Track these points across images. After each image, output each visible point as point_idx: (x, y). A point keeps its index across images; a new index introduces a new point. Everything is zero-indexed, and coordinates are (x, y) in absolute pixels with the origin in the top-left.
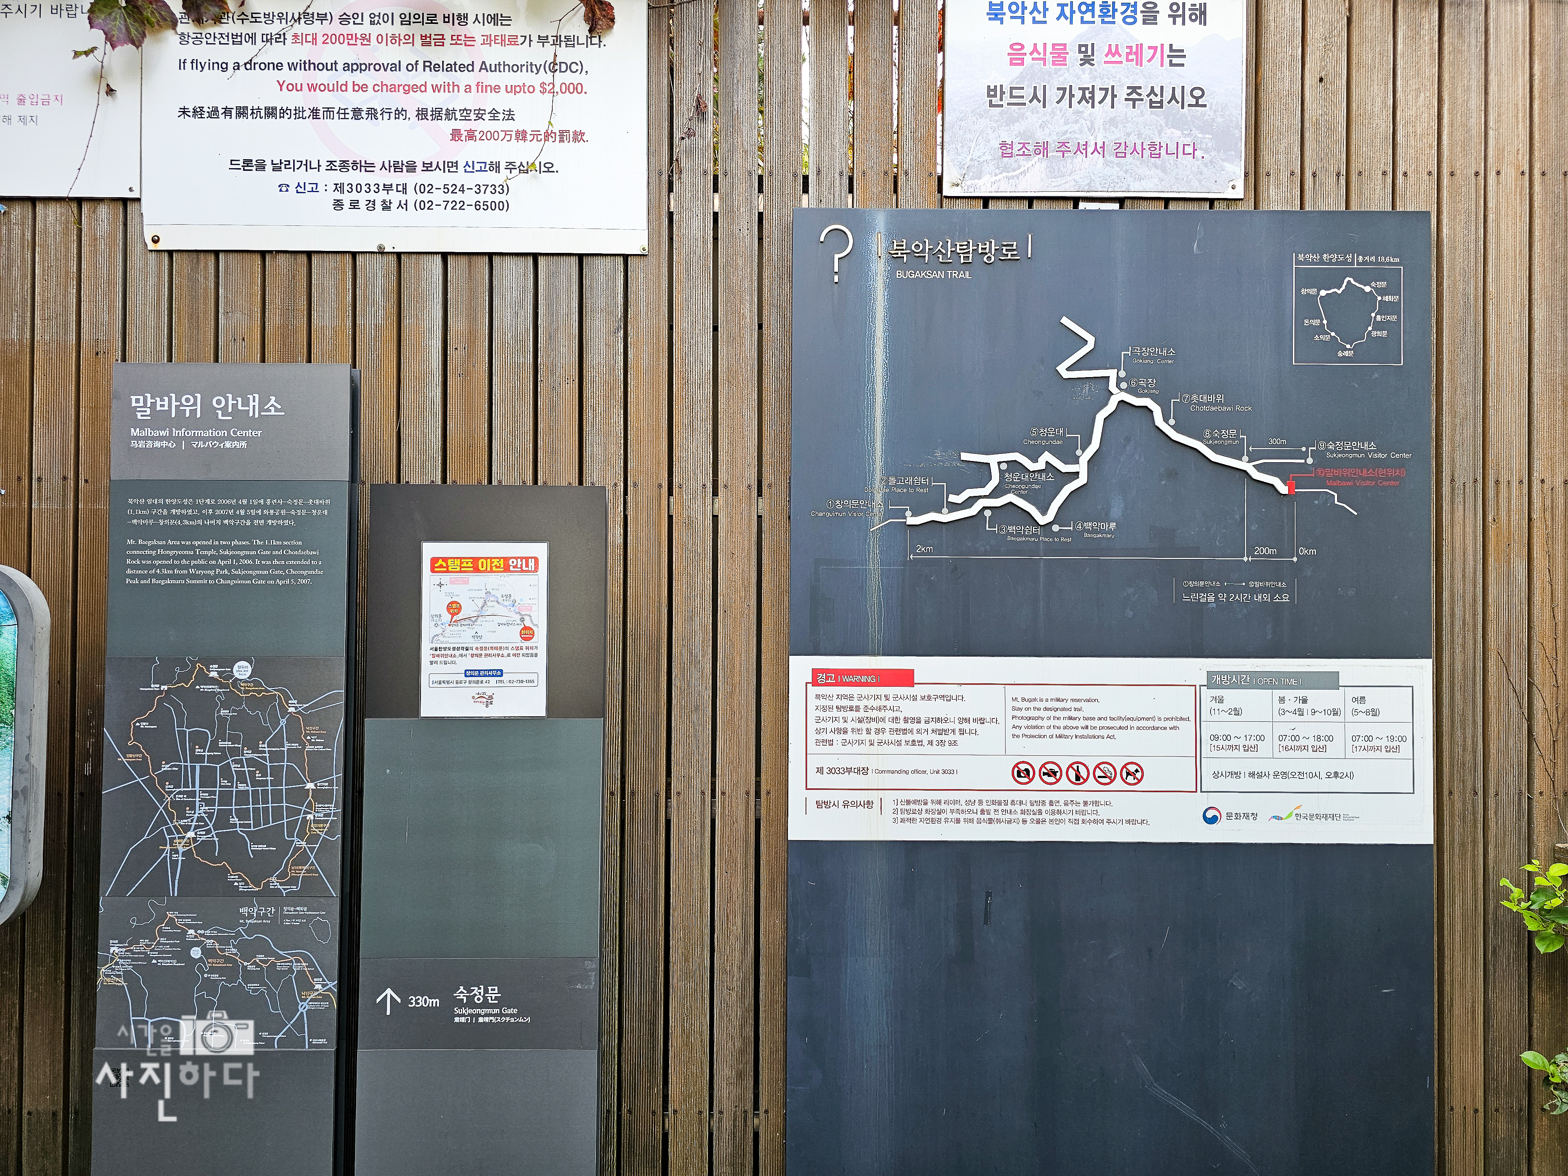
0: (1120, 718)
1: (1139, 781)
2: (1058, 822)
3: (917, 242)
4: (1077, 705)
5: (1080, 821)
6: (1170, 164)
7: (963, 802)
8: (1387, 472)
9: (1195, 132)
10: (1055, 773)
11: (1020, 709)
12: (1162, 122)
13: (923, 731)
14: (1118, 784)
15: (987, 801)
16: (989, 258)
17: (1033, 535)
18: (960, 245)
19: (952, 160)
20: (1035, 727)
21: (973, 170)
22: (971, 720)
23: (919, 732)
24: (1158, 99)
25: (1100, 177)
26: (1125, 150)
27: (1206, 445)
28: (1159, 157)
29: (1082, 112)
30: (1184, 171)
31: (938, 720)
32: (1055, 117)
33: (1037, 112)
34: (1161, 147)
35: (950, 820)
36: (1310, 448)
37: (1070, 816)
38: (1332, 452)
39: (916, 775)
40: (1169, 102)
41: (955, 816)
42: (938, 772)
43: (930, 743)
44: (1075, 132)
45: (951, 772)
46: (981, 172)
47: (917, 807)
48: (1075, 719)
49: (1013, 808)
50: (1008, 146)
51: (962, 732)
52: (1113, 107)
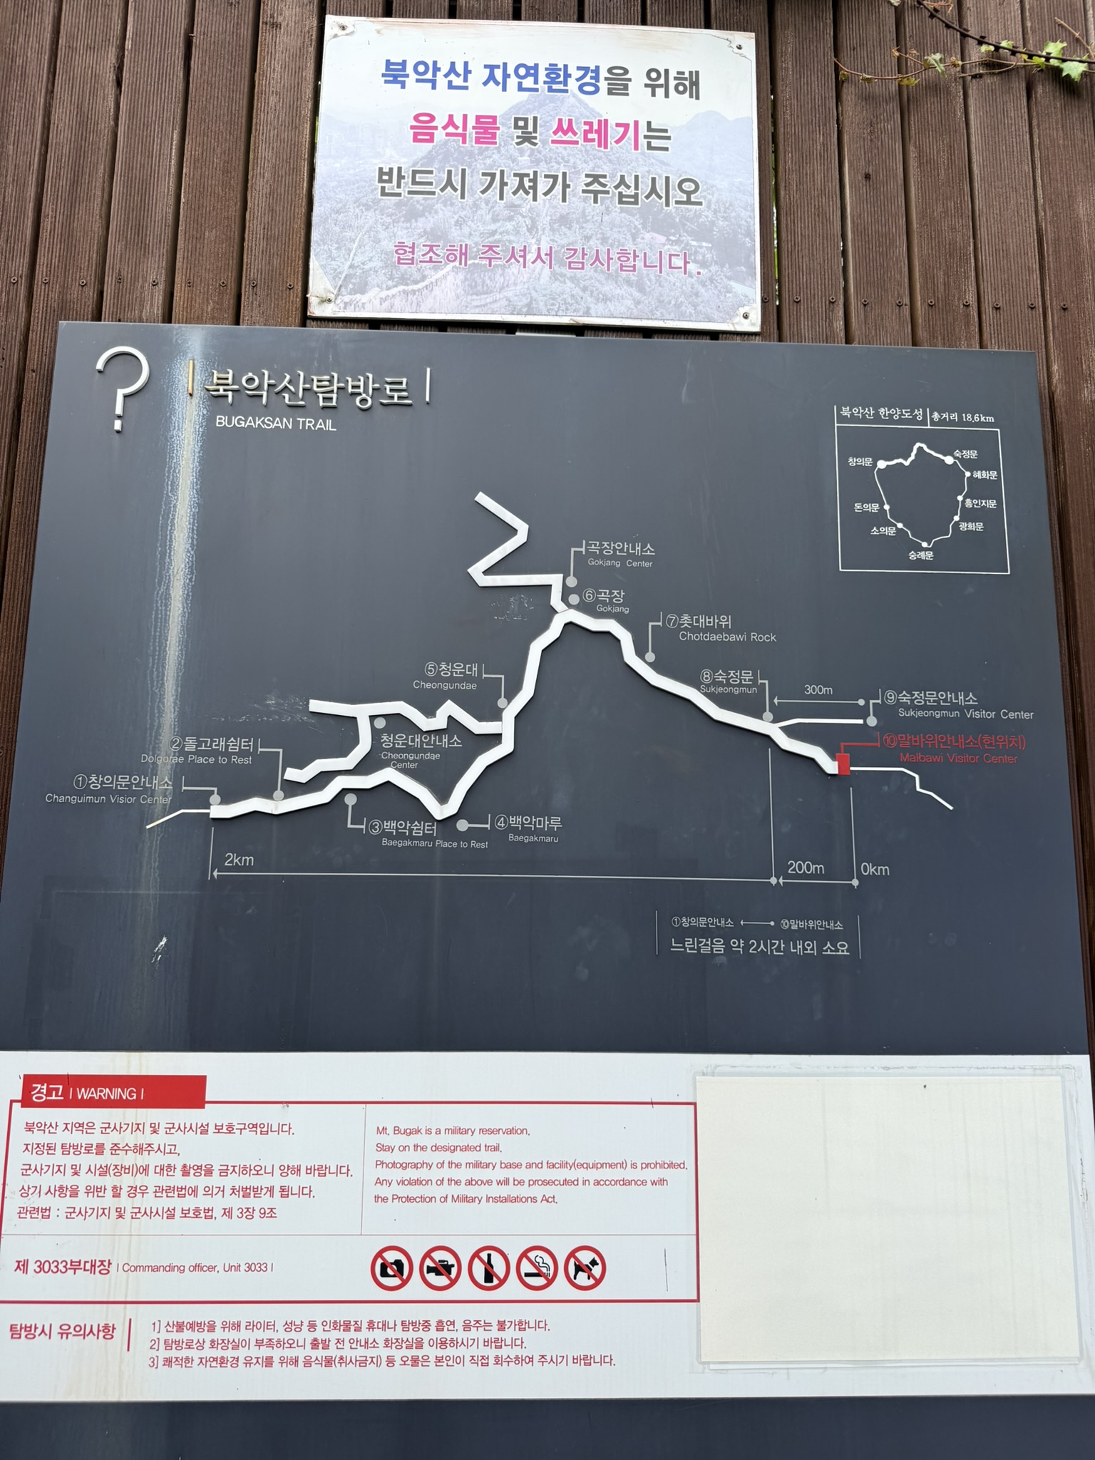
0: (564, 1165)
1: (598, 1282)
2: (450, 1363)
3: (250, 375)
4: (491, 1140)
5: (492, 1361)
6: (650, 280)
7: (280, 1326)
8: (996, 741)
9: (686, 238)
10: (448, 1268)
11: (390, 1149)
12: (637, 223)
13: (216, 1190)
14: (561, 1288)
15: (324, 1323)
16: (364, 401)
17: (426, 837)
18: (318, 381)
19: (323, 267)
20: (418, 1182)
21: (353, 281)
22: (303, 1170)
23: (209, 1191)
24: (632, 191)
25: (545, 296)
26: (583, 259)
27: (705, 694)
28: (634, 270)
29: (519, 206)
30: (671, 290)
31: (245, 1170)
32: (479, 212)
33: (452, 204)
34: (635, 256)
35: (254, 1361)
36: (871, 702)
37: (473, 1351)
38: (907, 708)
39: (197, 1273)
40: (647, 197)
41: (265, 1352)
42: (238, 1268)
43: (228, 1212)
44: (507, 232)
45: (261, 1267)
46: (366, 284)
47: (195, 1336)
48: (487, 1166)
49: (371, 1335)
50: (408, 249)
51: (285, 1192)
52: (564, 200)
